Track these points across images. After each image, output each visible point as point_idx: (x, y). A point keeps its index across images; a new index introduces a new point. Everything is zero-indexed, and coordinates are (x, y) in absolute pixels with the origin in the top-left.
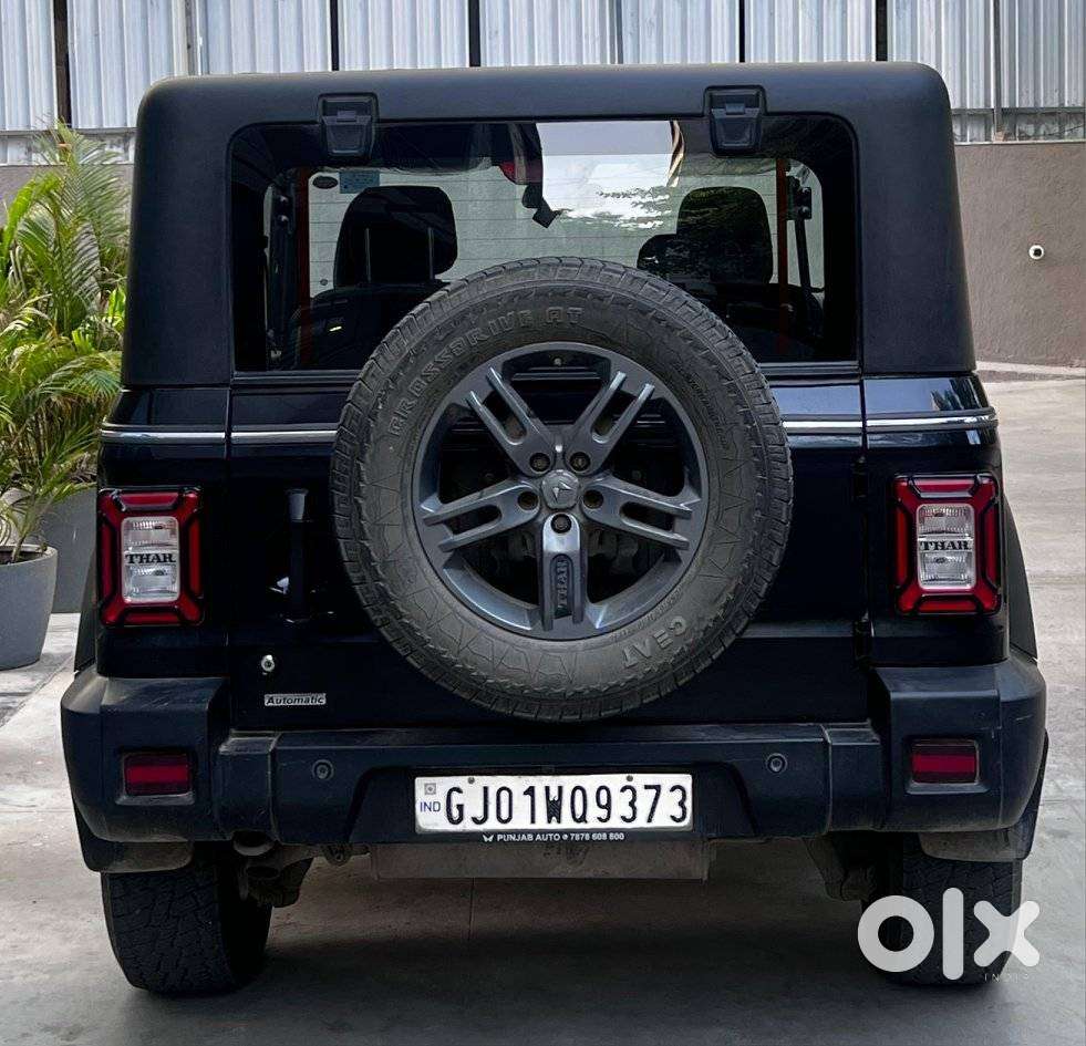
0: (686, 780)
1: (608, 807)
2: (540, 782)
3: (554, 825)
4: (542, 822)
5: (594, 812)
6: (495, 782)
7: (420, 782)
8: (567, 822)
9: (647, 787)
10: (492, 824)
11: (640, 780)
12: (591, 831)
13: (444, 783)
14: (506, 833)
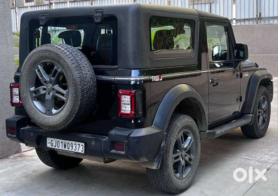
0: (83, 144)
1: (72, 147)
2: (63, 141)
3: (65, 149)
4: (63, 149)
5: (71, 148)
6: (57, 140)
7: (48, 138)
8: (67, 149)
9: (78, 144)
10: (57, 147)
11: (77, 143)
12: (70, 151)
13: (51, 139)
14: (58, 149)
